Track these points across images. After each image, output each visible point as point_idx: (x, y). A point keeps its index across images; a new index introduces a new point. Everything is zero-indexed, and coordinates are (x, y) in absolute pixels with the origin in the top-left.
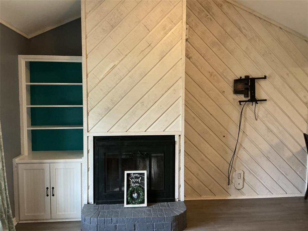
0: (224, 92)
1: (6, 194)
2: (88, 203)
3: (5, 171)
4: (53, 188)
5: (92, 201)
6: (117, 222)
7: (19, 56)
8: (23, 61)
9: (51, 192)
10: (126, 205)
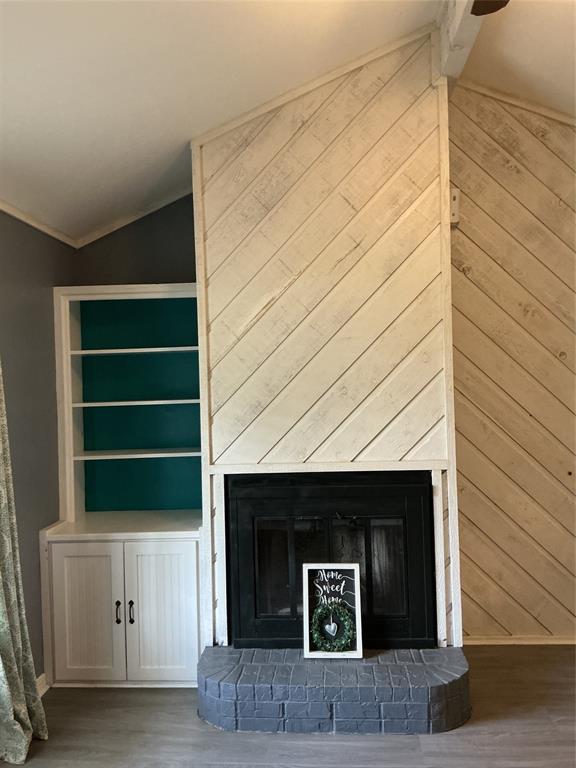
0: (562, 354)
1: (20, 615)
2: (215, 644)
3: (18, 559)
4: (131, 603)
5: (223, 639)
6: (286, 696)
7: (55, 289)
8: (64, 300)
9: (125, 613)
10: (307, 654)
